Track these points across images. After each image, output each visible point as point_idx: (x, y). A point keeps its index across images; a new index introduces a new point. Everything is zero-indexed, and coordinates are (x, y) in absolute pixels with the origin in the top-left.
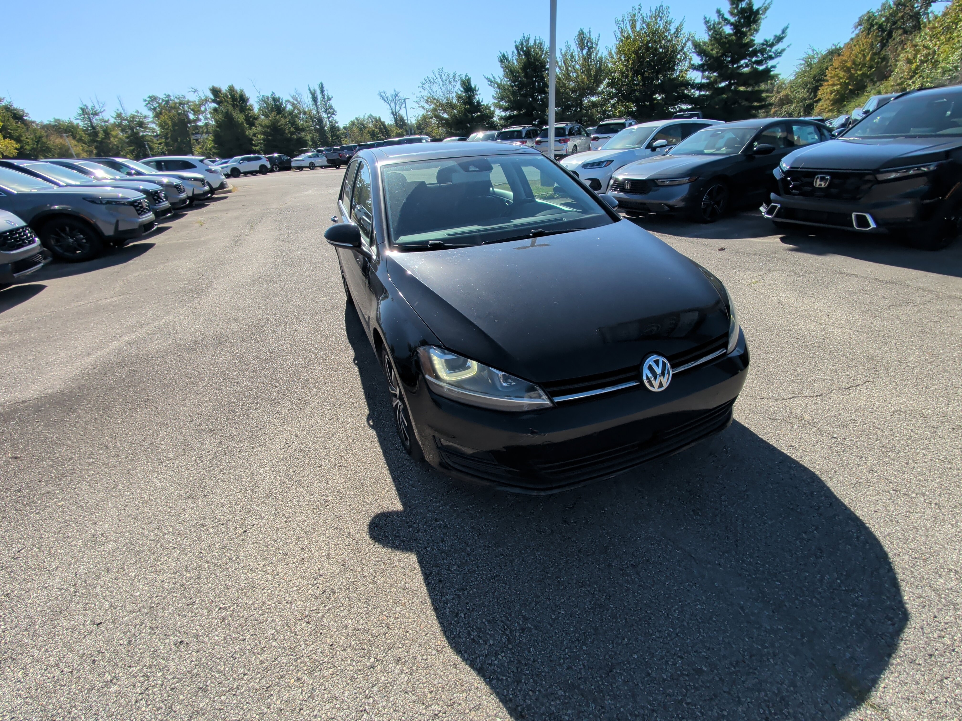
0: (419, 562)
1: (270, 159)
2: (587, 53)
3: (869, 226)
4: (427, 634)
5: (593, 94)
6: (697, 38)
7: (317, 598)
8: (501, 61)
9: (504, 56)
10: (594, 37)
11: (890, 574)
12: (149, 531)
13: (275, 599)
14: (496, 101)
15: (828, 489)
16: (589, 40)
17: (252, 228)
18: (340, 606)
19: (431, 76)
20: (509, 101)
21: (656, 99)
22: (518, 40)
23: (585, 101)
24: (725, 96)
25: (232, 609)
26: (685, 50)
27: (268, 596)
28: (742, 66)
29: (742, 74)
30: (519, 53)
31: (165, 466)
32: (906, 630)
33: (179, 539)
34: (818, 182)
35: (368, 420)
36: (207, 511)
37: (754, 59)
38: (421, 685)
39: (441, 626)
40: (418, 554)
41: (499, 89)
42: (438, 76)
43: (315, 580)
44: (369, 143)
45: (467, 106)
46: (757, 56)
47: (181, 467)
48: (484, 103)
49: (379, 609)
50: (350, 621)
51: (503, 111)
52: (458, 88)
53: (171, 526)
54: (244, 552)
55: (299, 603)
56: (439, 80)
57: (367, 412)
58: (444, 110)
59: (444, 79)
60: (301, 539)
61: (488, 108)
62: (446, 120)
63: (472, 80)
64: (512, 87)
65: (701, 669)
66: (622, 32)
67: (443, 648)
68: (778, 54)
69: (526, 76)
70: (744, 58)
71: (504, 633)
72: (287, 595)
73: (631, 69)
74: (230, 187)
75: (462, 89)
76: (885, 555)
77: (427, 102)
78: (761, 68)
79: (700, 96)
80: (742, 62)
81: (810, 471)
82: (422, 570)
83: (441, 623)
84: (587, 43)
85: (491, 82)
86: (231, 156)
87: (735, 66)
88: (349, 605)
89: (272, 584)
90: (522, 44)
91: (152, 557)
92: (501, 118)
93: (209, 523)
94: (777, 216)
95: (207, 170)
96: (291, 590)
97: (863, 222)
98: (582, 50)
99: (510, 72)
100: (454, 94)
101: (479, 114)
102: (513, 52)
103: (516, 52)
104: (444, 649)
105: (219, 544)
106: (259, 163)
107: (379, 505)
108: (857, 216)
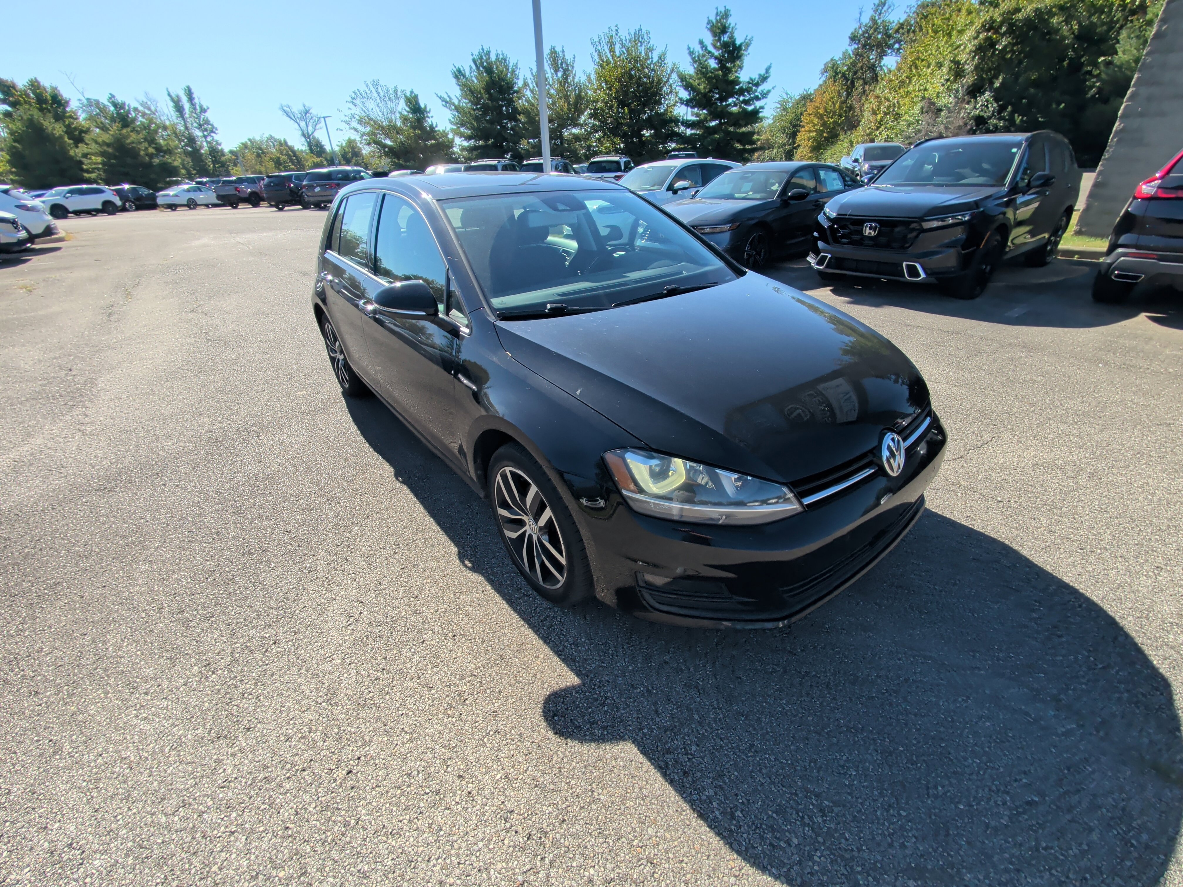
0: (642, 753)
1: (119, 193)
2: (563, 76)
3: (919, 276)
4: (709, 856)
5: (575, 125)
6: (681, 69)
7: (522, 849)
8: (456, 77)
9: (459, 71)
10: (569, 57)
12: (166, 815)
13: (457, 872)
14: (455, 127)
16: (564, 61)
17: (128, 295)
18: (565, 852)
19: (363, 88)
20: (473, 128)
21: (643, 135)
22: (476, 53)
23: (566, 133)
24: (717, 136)
26: (671, 81)
27: (442, 869)
28: (730, 105)
29: (731, 114)
30: (478, 68)
31: (146, 693)
33: (234, 815)
34: (868, 231)
35: (463, 562)
36: (263, 754)
37: (741, 98)
39: (722, 839)
40: (634, 741)
41: (458, 112)
42: (374, 90)
43: (505, 820)
44: (283, 174)
45: (418, 132)
46: (744, 95)
47: (178, 688)
48: (440, 128)
49: (623, 839)
50: (592, 871)
51: (465, 140)
52: (402, 107)
53: (207, 796)
54: (364, 807)
55: (499, 866)
56: (376, 95)
57: (454, 549)
58: (387, 135)
59: (382, 94)
60: (449, 763)
61: (445, 134)
62: (391, 148)
63: (419, 97)
64: (474, 110)
66: (600, 55)
67: (740, 870)
68: (765, 95)
69: (491, 98)
70: (732, 96)
71: (804, 825)
72: (473, 858)
73: (615, 98)
74: (62, 234)
75: (408, 109)
77: (360, 122)
78: (750, 108)
79: (692, 134)
80: (730, 100)
82: (652, 764)
83: (719, 834)
84: (562, 64)
85: (447, 102)
86: (50, 187)
87: (724, 104)
88: (579, 846)
89: (439, 848)
90: (481, 58)
91: (195, 861)
92: (463, 149)
93: (276, 773)
94: (828, 266)
95: (17, 207)
96: (476, 848)
97: (913, 271)
98: (556, 71)
99: (469, 90)
100: (398, 115)
101: (433, 142)
102: (471, 68)
103: (474, 67)
104: (743, 871)
105: (313, 805)
106: (102, 198)
107: (543, 683)
108: (907, 266)
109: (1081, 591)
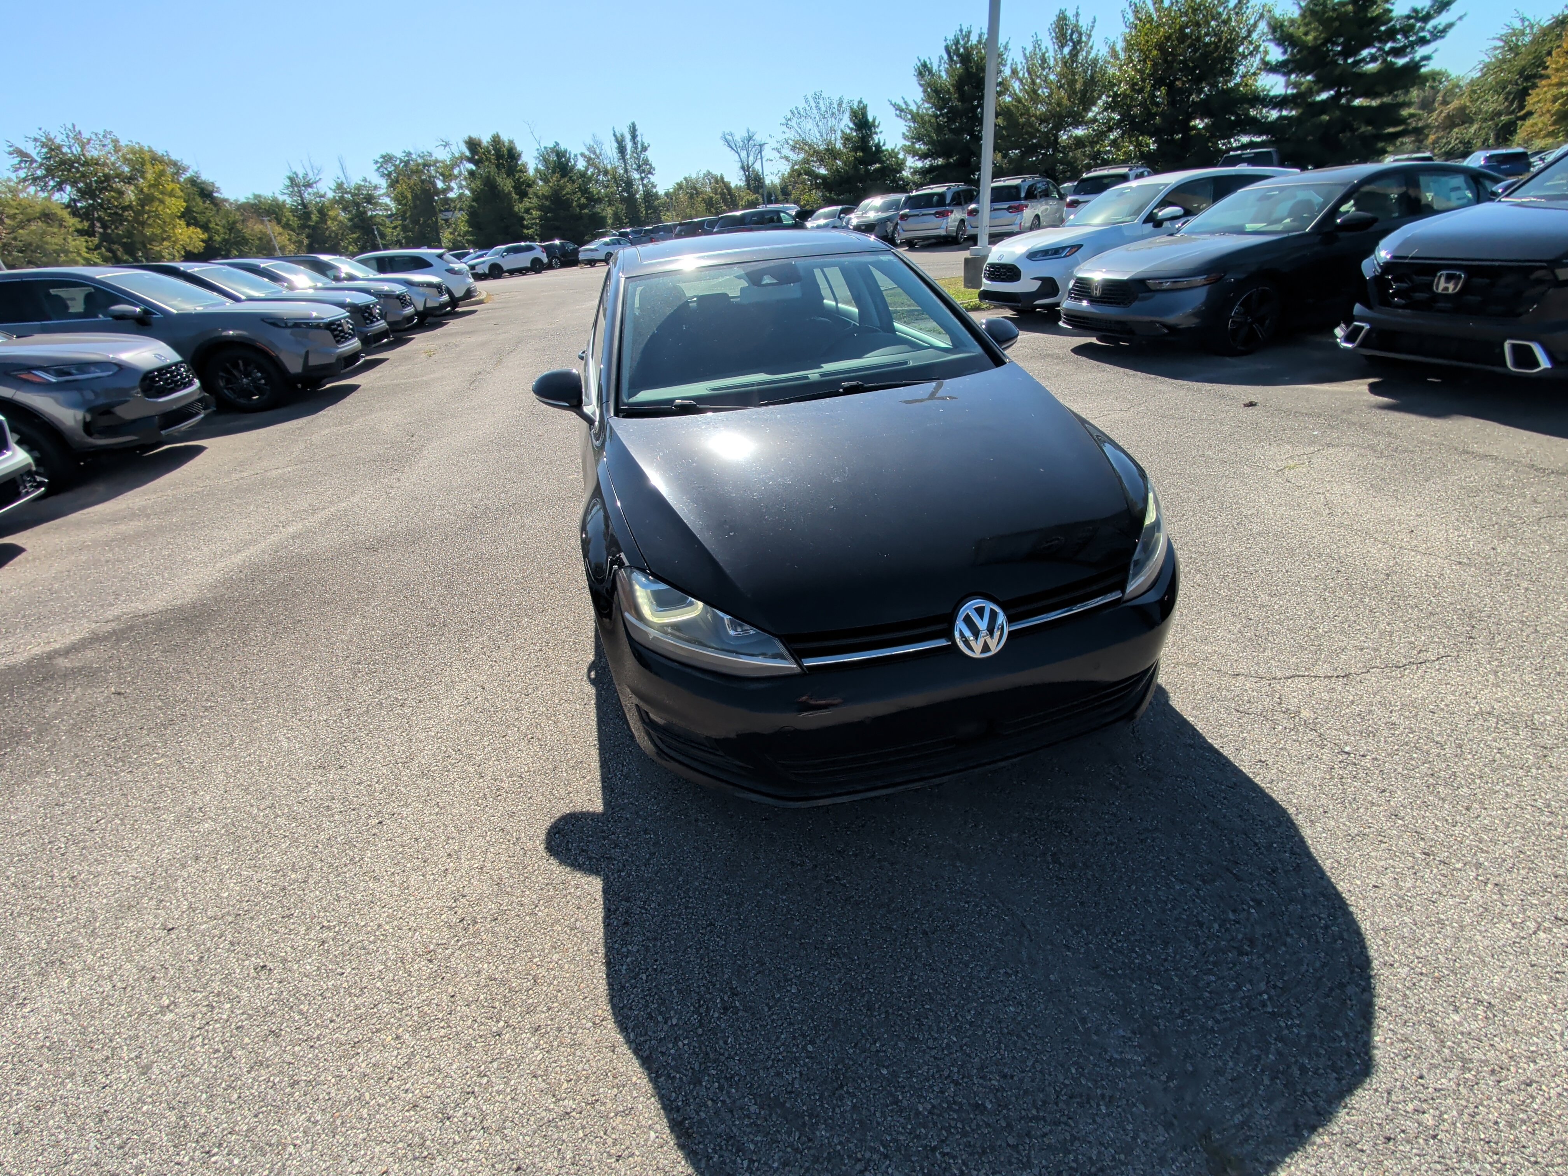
0: (603, 891)
1: (547, 249)
2: (1070, 53)
3: (1536, 364)
4: (586, 997)
5: (1076, 124)
6: (1278, 13)
7: (450, 927)
8: (920, 74)
9: (925, 65)
10: (1084, 23)
11: (1365, 996)
12: (258, 809)
13: (396, 922)
14: (908, 143)
15: (1302, 841)
16: (1076, 29)
17: (499, 362)
18: (478, 943)
19: (802, 105)
20: (931, 142)
21: (1195, 128)
22: (951, 37)
23: (1063, 137)
24: (1326, 118)
25: (337, 929)
26: (1255, 36)
27: (387, 916)
28: (1363, 60)
29: (1364, 75)
30: (951, 58)
31: (300, 720)
32: (1359, 1092)
33: (294, 825)
34: (1442, 284)
35: (589, 671)
36: (337, 790)
37: (1389, 46)
38: (558, 1068)
39: (609, 989)
40: (606, 880)
41: (914, 122)
42: (813, 105)
43: (455, 901)
44: (696, 220)
45: (860, 154)
46: (1394, 40)
47: (319, 722)
48: (888, 147)
49: (529, 954)
50: (486, 966)
51: (919, 159)
52: (846, 124)
53: (288, 805)
54: (371, 851)
55: (425, 932)
56: (815, 111)
57: (591, 658)
58: (821, 161)
59: (823, 109)
60: (450, 841)
61: (893, 154)
62: (824, 178)
63: (868, 109)
64: (937, 117)
65: (983, 1105)
66: (1136, 12)
67: (603, 1020)
68: (1439, 34)
69: (962, 98)
70: (1369, 45)
71: (696, 1011)
72: (413, 918)
73: (1149, 75)
74: (483, 296)
75: (851, 125)
76: (1366, 962)
77: (793, 148)
78: (1401, 62)
79: (1281, 118)
80: (1365, 53)
81: (1280, 806)
82: (604, 904)
83: (610, 984)
84: (1071, 35)
85: (901, 110)
86: (490, 246)
87: (1350, 61)
88: (491, 943)
89: (396, 901)
90: (957, 43)
91: (255, 846)
92: (915, 172)
93: (337, 806)
94: (1361, 345)
95: (447, 270)
96: (420, 912)
97: (1525, 357)
98: (1062, 47)
99: (935, 92)
100: (839, 134)
101: (878, 165)
102: (941, 58)
103: (946, 57)
104: (604, 1023)
105: (342, 837)
106: (531, 255)
107: (571, 802)
108: (1514, 346)
109: (1352, 909)
